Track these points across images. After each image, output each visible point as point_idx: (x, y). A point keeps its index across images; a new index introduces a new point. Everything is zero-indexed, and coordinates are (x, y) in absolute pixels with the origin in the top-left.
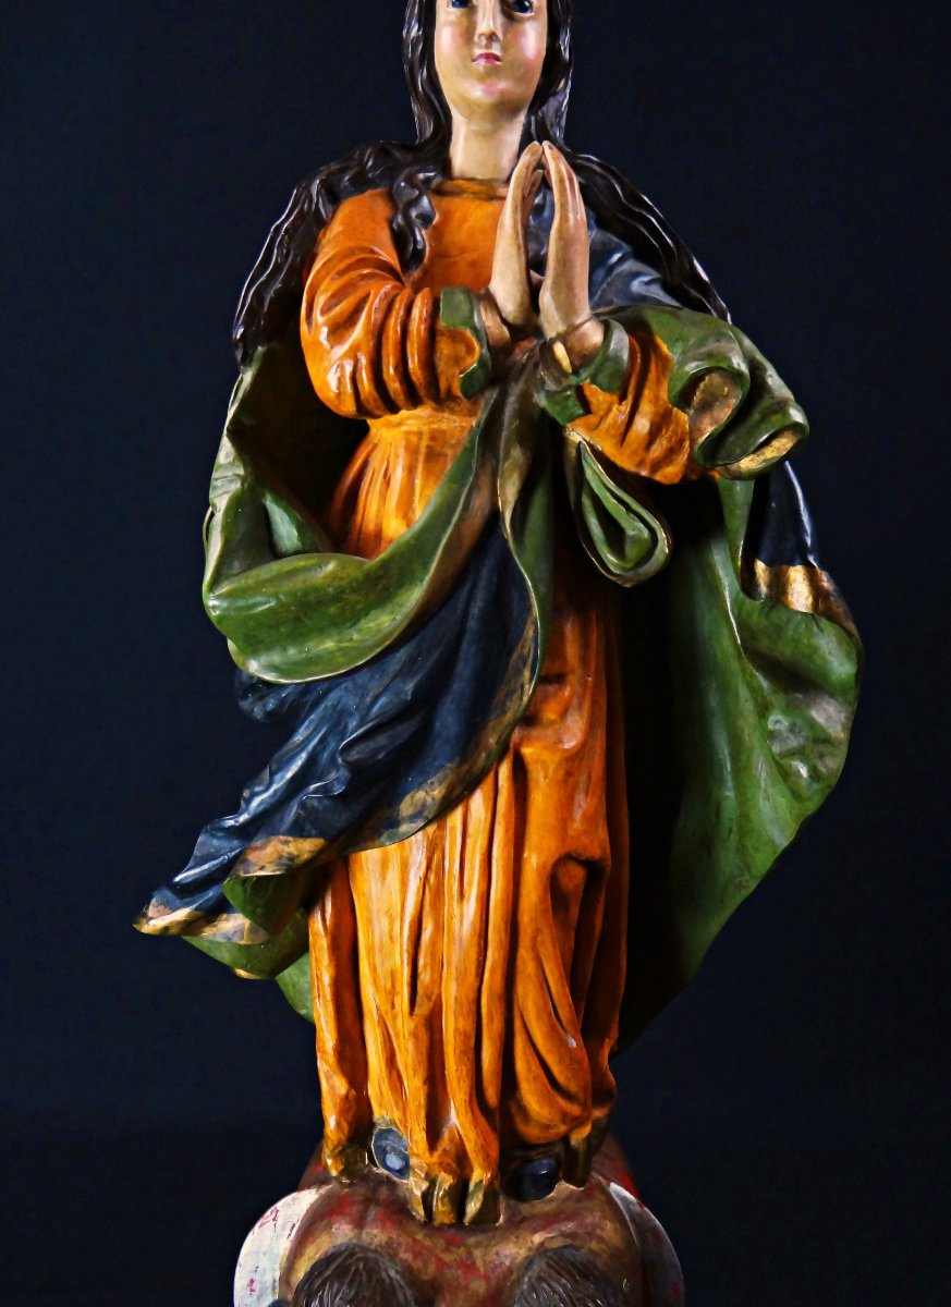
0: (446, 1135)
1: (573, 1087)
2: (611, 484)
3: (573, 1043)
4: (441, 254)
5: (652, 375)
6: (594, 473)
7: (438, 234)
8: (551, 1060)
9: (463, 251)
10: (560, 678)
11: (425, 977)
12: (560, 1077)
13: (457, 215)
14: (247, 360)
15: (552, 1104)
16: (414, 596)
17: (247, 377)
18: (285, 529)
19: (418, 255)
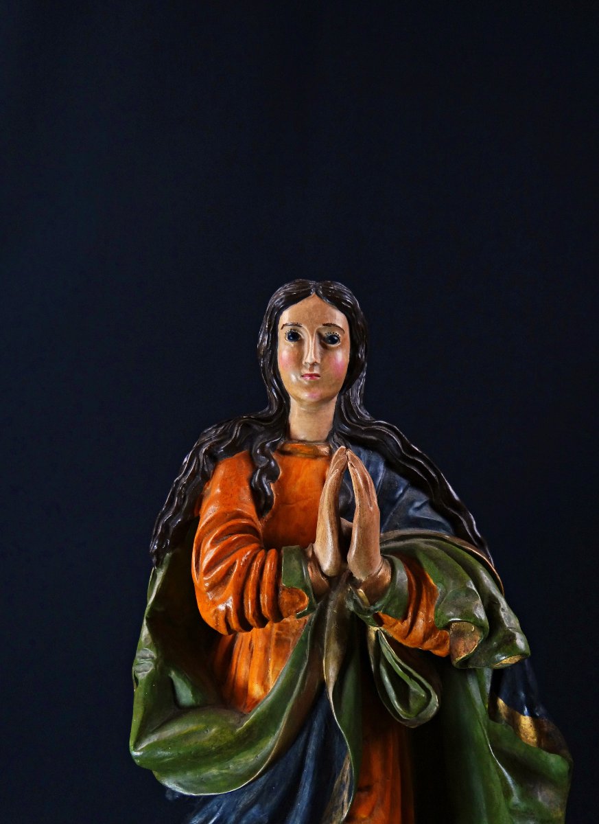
2: (399, 660)
4: (284, 501)
5: (424, 602)
6: (389, 652)
7: (281, 488)
9: (298, 499)
10: (368, 788)
13: (294, 472)
14: (159, 564)
16: (271, 744)
17: (160, 574)
19: (269, 499)
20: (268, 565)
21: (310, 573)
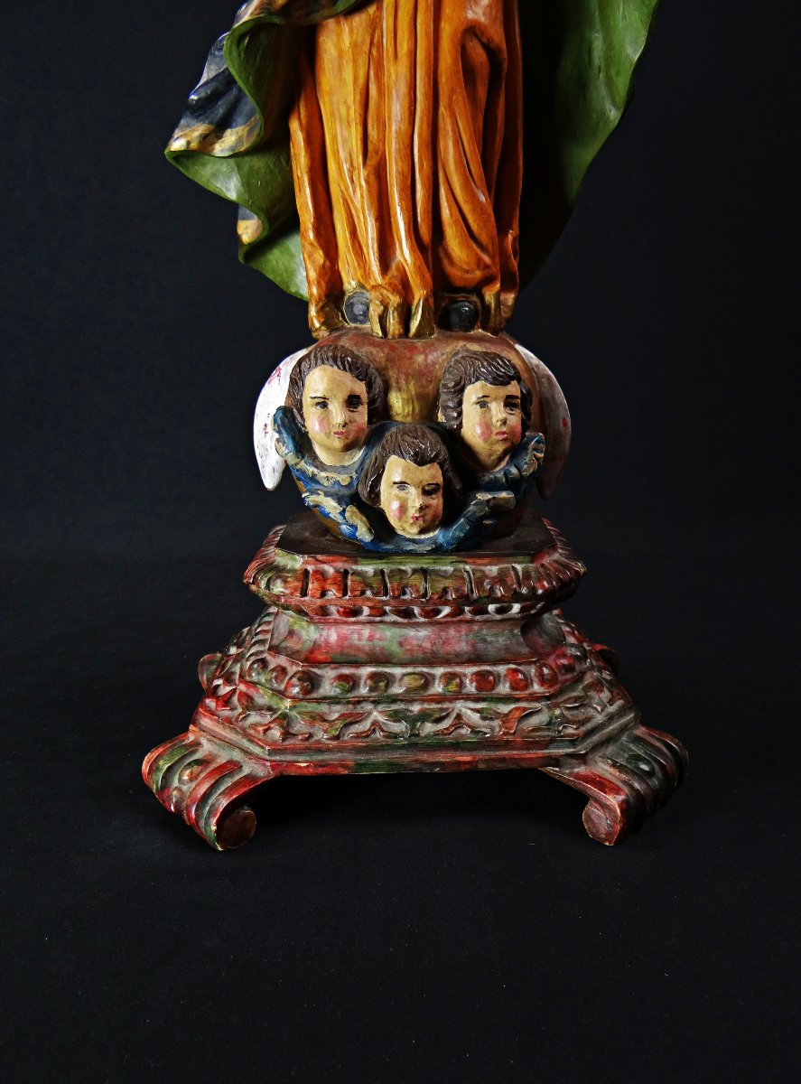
0: (394, 266)
3: (483, 198)
12: (474, 226)
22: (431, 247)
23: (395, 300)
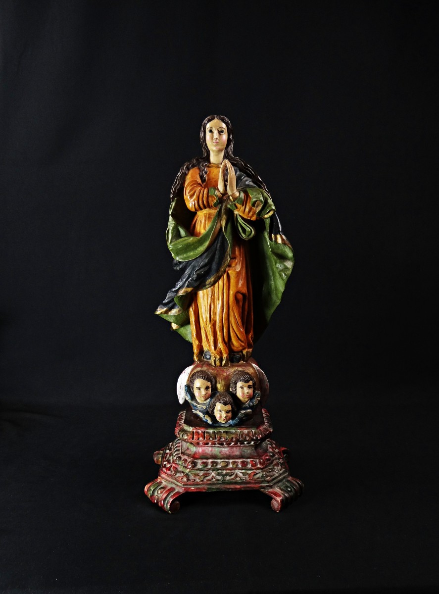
0: (218, 348)
1: (242, 339)
2: (243, 221)
3: (242, 330)
4: (209, 179)
5: (248, 201)
6: (240, 219)
7: (208, 176)
8: (237, 333)
9: (213, 179)
10: (235, 258)
11: (212, 316)
12: (239, 337)
13: (212, 171)
14: (173, 201)
15: (238, 342)
16: (207, 244)
17: (174, 204)
18: (182, 232)
19: (205, 180)
20: (205, 193)
21: (217, 193)
22: (228, 343)
23: (218, 357)
